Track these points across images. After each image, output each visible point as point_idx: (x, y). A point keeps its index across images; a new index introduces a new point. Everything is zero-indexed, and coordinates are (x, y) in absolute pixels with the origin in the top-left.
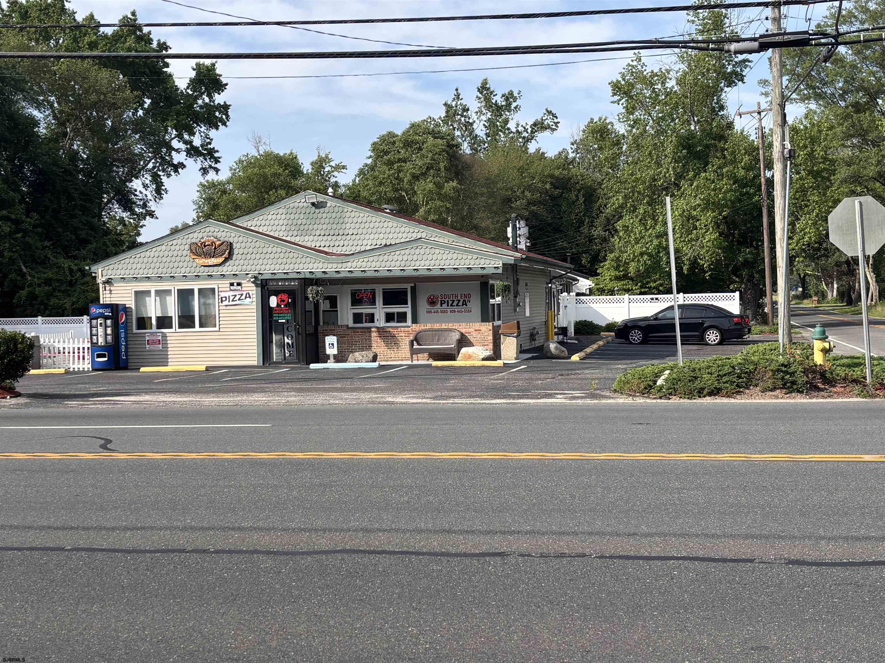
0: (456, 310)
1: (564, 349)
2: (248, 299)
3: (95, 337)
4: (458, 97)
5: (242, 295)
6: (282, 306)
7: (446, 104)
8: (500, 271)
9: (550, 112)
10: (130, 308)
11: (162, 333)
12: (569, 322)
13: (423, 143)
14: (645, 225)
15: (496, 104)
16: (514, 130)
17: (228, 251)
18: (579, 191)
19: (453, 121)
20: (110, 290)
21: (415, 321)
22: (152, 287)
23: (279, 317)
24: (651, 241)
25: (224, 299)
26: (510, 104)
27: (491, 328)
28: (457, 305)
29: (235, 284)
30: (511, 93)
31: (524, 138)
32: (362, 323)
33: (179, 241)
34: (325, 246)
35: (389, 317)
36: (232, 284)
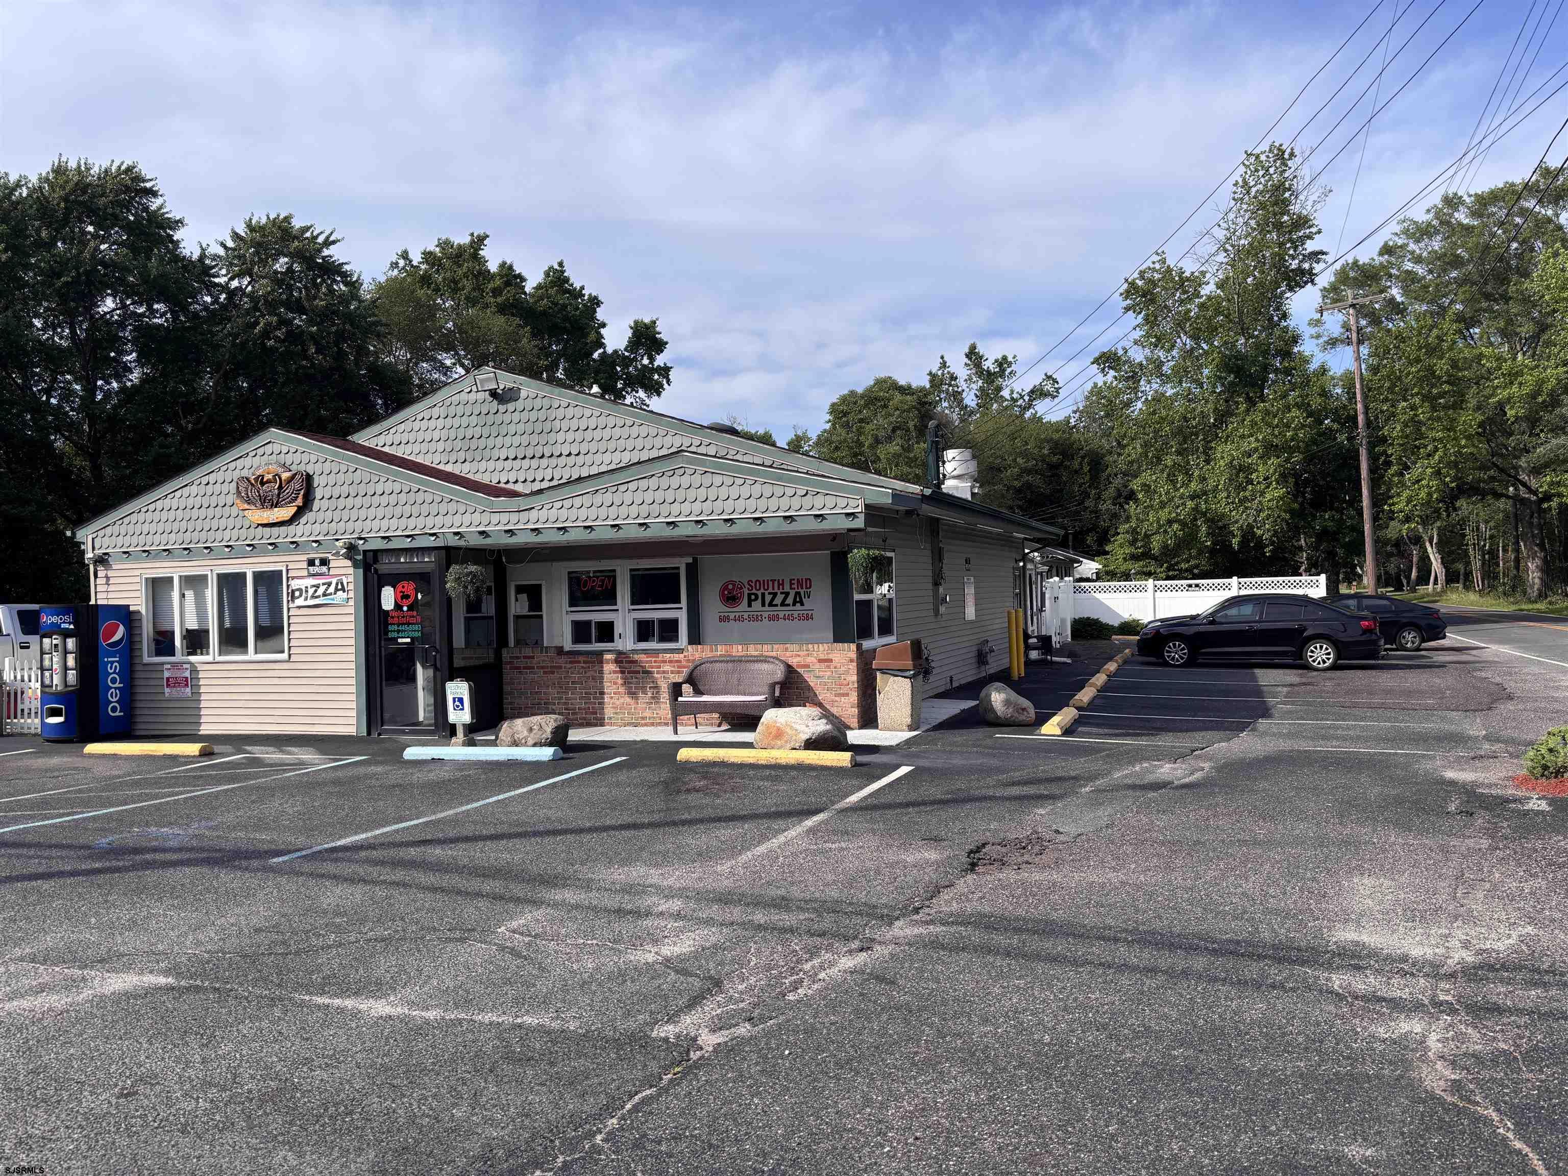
0: (781, 615)
1: (1025, 703)
2: (340, 593)
3: (47, 674)
4: (944, 365)
5: (329, 584)
6: (405, 609)
7: (930, 374)
8: (859, 523)
9: (1049, 377)
10: (138, 612)
11: (190, 663)
12: (1063, 621)
13: (889, 400)
14: (1174, 482)
15: (988, 371)
16: (1008, 397)
17: (302, 492)
18: (1083, 458)
19: (940, 392)
20: (107, 578)
21: (695, 638)
22: (174, 570)
23: (398, 631)
24: (1184, 504)
25: (297, 594)
26: (1004, 370)
27: (853, 655)
28: (783, 604)
29: (317, 562)
30: (1005, 358)
31: (1020, 406)
32: (589, 641)
33: (220, 476)
34: (516, 482)
35: (644, 631)
36: (311, 563)
